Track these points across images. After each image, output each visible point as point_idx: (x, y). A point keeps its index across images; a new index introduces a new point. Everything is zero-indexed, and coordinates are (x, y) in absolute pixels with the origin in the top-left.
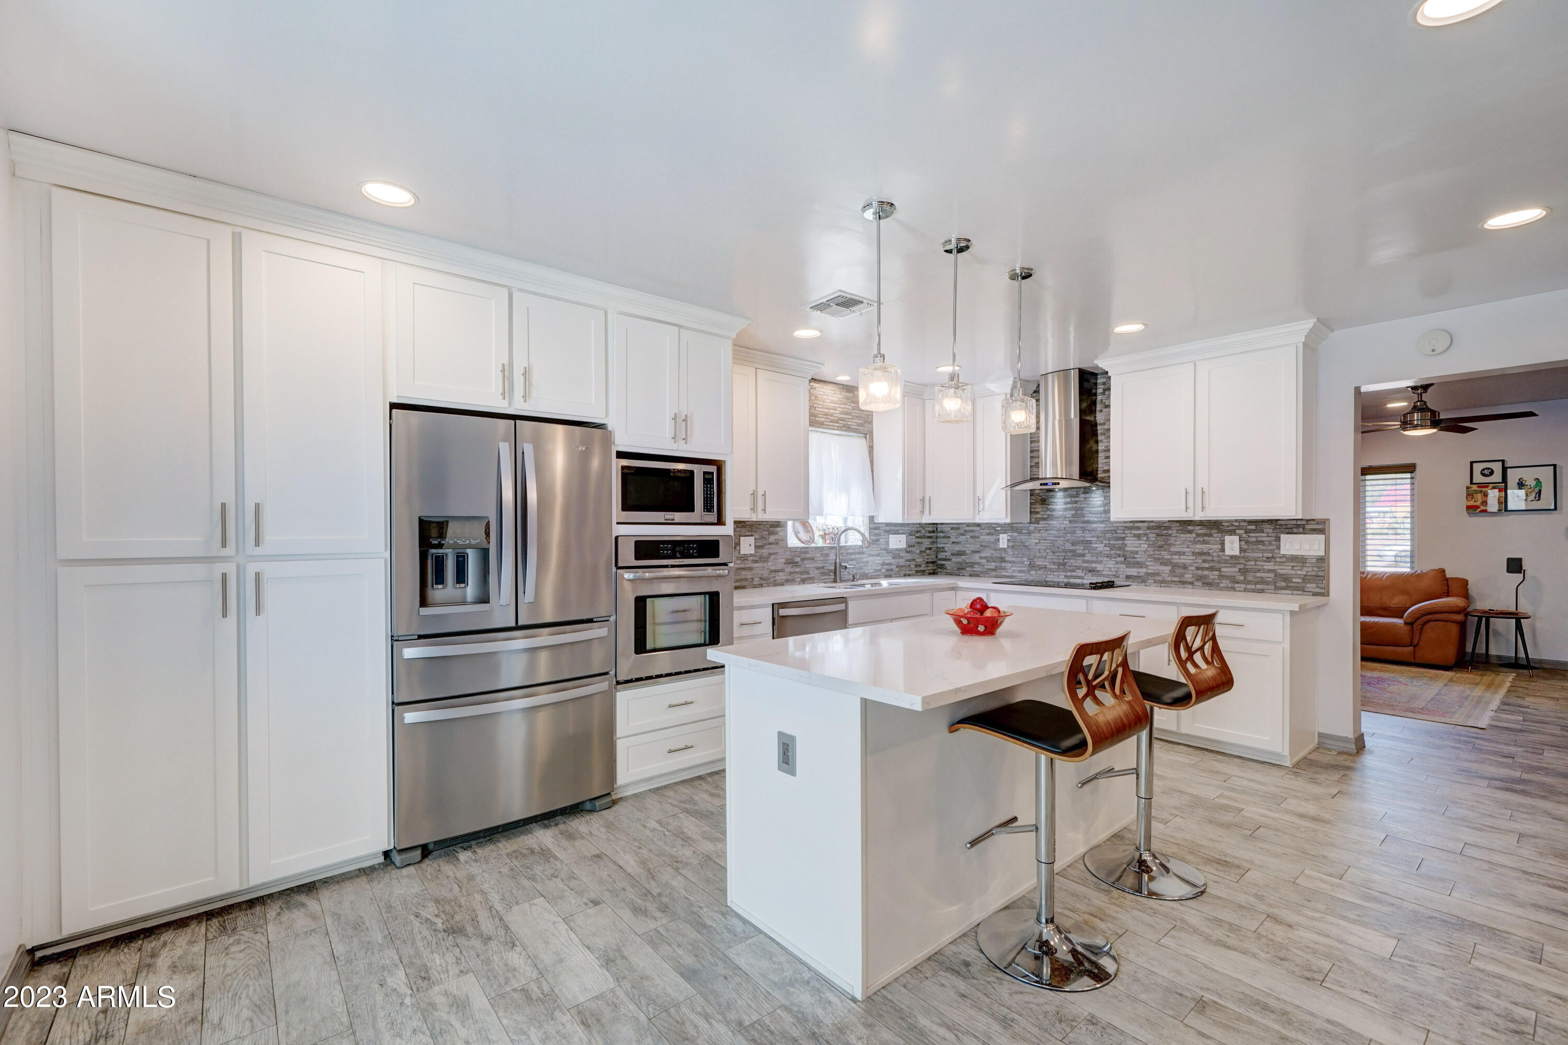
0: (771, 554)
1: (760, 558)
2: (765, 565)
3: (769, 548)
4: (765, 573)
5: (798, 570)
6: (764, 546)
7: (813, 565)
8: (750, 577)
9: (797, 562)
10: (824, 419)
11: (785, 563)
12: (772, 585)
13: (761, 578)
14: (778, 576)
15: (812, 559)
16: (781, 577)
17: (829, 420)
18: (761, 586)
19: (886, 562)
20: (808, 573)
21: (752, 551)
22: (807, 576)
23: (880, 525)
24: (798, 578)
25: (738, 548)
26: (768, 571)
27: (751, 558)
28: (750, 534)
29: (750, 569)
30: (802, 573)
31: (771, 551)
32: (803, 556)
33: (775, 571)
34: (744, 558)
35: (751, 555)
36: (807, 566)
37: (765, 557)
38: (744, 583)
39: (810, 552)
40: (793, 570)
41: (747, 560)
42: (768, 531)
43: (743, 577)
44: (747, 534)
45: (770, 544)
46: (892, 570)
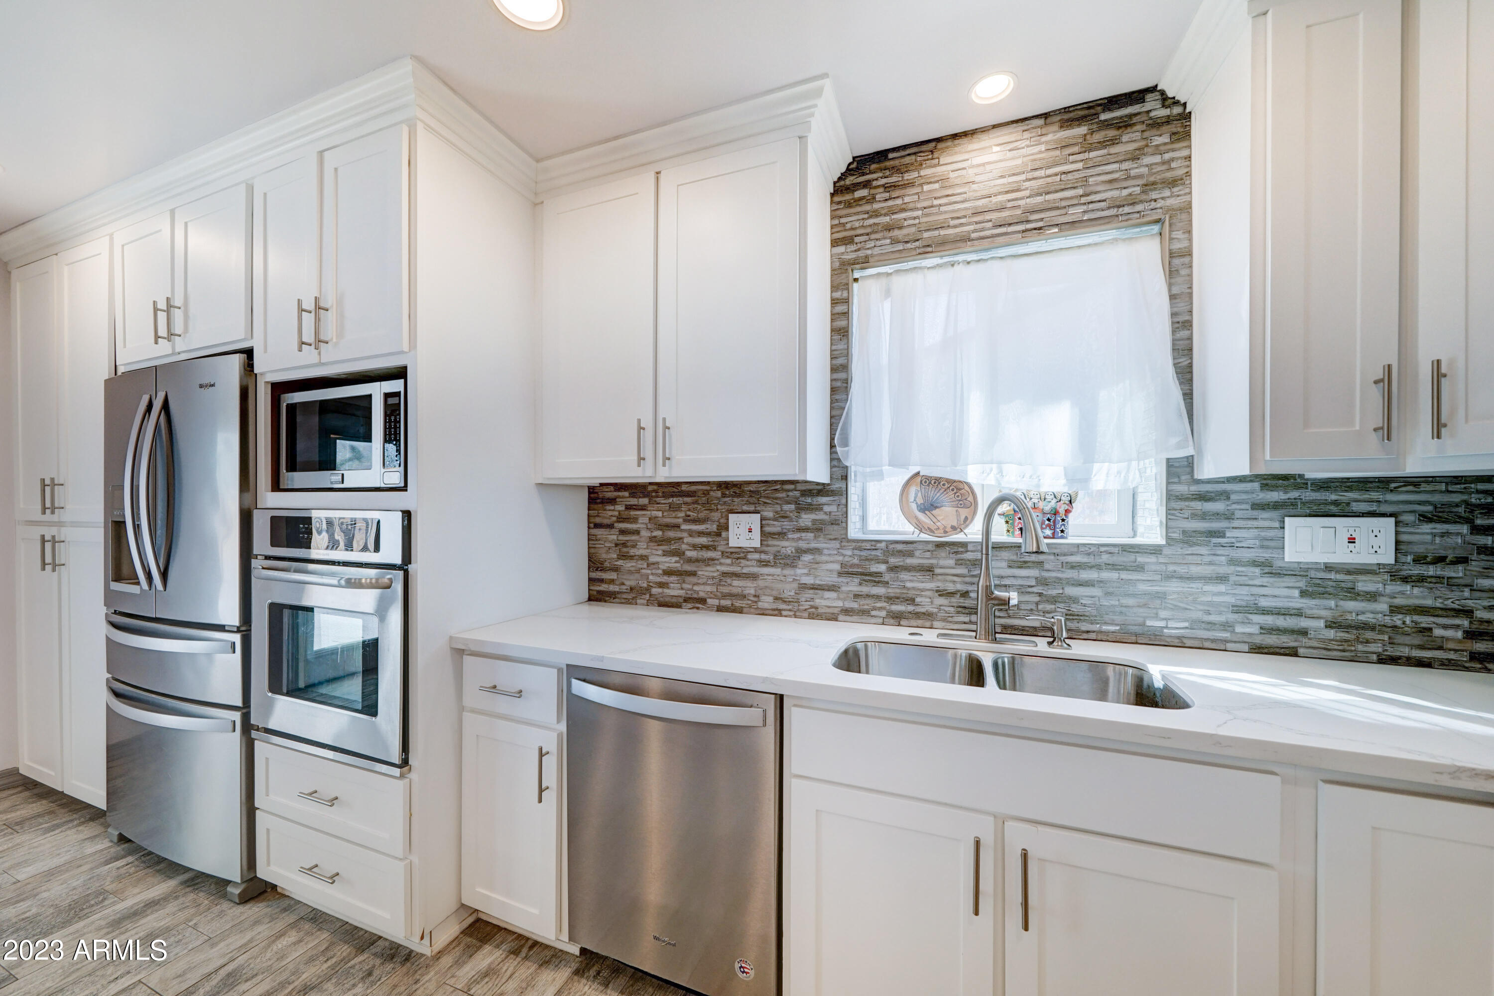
0: (800, 552)
1: (775, 556)
2: (788, 571)
3: (800, 539)
4: (789, 591)
5: (880, 590)
6: (785, 534)
7: (932, 585)
8: (752, 592)
9: (879, 574)
10: (971, 228)
11: (840, 574)
12: (806, 614)
13: (776, 599)
14: (822, 598)
15: (929, 570)
16: (828, 601)
17: (990, 224)
18: (778, 613)
19: (1264, 603)
20: (912, 601)
21: (756, 541)
22: (910, 608)
23: (1228, 487)
24: (880, 609)
25: (724, 534)
26: (795, 585)
27: (756, 556)
28: (752, 508)
29: (754, 577)
30: (890, 599)
31: (803, 545)
32: (893, 561)
33: (814, 588)
34: (740, 554)
35: (756, 550)
36: (909, 585)
37: (787, 557)
38: (738, 603)
39: (917, 553)
40: (865, 589)
41: (745, 558)
42: (796, 503)
43: (735, 591)
44: (745, 508)
45: (800, 530)
46: (1304, 632)
